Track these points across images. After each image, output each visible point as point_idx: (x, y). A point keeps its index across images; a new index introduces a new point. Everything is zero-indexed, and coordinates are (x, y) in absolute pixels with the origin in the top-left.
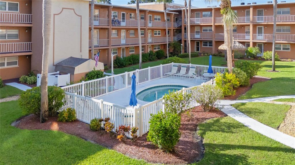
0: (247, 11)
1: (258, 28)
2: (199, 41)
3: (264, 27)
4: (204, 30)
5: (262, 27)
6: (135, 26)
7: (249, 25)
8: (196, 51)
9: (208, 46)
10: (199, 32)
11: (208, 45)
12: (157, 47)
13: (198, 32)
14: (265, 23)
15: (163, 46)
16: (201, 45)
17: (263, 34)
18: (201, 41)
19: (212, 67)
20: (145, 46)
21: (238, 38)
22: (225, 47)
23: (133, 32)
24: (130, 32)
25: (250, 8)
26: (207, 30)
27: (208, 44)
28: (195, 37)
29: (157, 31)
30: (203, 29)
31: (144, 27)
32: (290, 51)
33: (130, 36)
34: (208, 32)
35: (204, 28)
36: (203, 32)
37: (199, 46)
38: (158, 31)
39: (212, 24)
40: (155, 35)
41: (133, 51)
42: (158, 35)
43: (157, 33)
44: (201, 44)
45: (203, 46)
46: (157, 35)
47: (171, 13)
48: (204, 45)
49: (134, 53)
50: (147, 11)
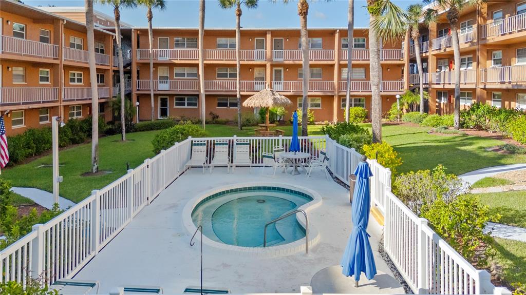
0: (256, 40)
1: (275, 70)
2: (168, 97)
3: (285, 70)
4: (177, 75)
5: (281, 70)
6: (34, 56)
7: (265, 66)
8: (160, 117)
9: (186, 106)
10: (167, 78)
11: (186, 104)
12: (75, 112)
13: (164, 78)
14: (291, 62)
15: (88, 108)
16: (172, 105)
17: (282, 81)
18: (171, 96)
19: (299, 138)
20: (58, 107)
21: (247, 89)
22: (257, 102)
23: (22, 73)
24: (14, 73)
25: (267, 35)
26: (183, 75)
27: (186, 102)
28: (159, 89)
29: (76, 73)
30: (175, 72)
31: (54, 59)
32: (320, 108)
33: (14, 83)
34: (186, 77)
35: (177, 70)
36: (175, 77)
37: (168, 106)
38: (78, 74)
39: (200, 62)
40: (71, 83)
41: (20, 122)
42: (78, 82)
43: (76, 77)
44: (172, 100)
45: (175, 107)
46: (76, 83)
47: (110, 35)
48: (177, 104)
49: (22, 126)
50: (61, 22)
